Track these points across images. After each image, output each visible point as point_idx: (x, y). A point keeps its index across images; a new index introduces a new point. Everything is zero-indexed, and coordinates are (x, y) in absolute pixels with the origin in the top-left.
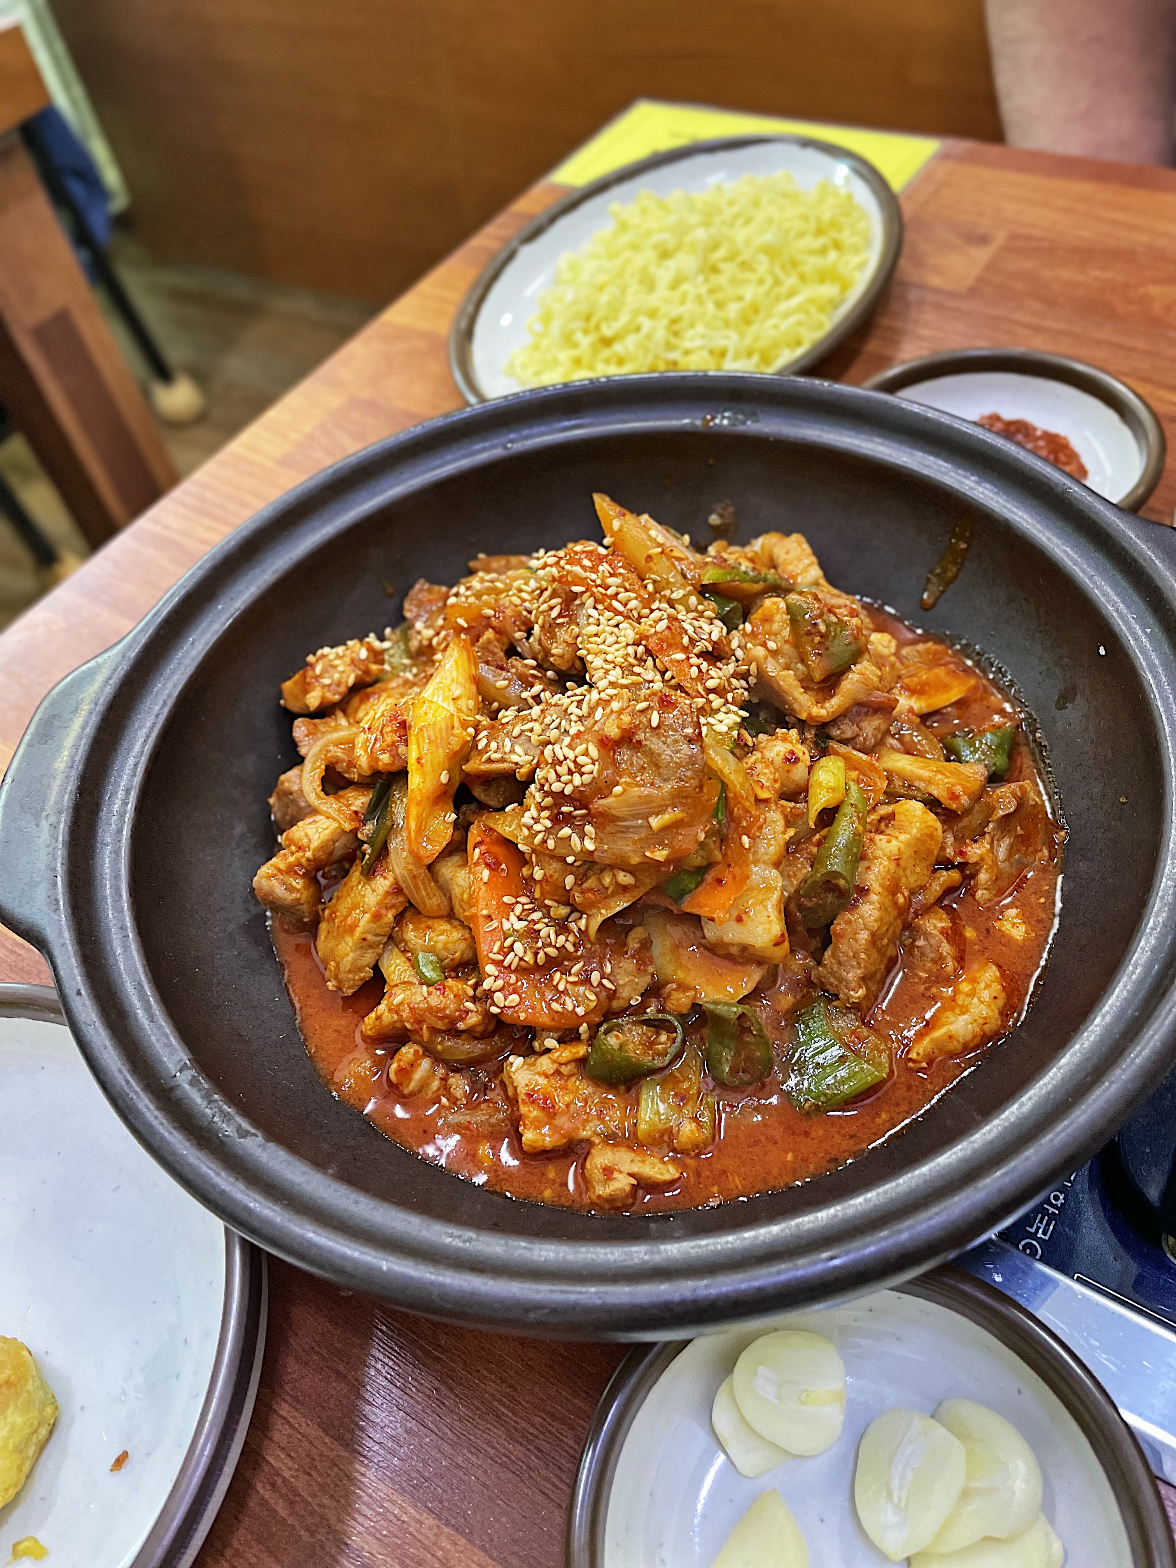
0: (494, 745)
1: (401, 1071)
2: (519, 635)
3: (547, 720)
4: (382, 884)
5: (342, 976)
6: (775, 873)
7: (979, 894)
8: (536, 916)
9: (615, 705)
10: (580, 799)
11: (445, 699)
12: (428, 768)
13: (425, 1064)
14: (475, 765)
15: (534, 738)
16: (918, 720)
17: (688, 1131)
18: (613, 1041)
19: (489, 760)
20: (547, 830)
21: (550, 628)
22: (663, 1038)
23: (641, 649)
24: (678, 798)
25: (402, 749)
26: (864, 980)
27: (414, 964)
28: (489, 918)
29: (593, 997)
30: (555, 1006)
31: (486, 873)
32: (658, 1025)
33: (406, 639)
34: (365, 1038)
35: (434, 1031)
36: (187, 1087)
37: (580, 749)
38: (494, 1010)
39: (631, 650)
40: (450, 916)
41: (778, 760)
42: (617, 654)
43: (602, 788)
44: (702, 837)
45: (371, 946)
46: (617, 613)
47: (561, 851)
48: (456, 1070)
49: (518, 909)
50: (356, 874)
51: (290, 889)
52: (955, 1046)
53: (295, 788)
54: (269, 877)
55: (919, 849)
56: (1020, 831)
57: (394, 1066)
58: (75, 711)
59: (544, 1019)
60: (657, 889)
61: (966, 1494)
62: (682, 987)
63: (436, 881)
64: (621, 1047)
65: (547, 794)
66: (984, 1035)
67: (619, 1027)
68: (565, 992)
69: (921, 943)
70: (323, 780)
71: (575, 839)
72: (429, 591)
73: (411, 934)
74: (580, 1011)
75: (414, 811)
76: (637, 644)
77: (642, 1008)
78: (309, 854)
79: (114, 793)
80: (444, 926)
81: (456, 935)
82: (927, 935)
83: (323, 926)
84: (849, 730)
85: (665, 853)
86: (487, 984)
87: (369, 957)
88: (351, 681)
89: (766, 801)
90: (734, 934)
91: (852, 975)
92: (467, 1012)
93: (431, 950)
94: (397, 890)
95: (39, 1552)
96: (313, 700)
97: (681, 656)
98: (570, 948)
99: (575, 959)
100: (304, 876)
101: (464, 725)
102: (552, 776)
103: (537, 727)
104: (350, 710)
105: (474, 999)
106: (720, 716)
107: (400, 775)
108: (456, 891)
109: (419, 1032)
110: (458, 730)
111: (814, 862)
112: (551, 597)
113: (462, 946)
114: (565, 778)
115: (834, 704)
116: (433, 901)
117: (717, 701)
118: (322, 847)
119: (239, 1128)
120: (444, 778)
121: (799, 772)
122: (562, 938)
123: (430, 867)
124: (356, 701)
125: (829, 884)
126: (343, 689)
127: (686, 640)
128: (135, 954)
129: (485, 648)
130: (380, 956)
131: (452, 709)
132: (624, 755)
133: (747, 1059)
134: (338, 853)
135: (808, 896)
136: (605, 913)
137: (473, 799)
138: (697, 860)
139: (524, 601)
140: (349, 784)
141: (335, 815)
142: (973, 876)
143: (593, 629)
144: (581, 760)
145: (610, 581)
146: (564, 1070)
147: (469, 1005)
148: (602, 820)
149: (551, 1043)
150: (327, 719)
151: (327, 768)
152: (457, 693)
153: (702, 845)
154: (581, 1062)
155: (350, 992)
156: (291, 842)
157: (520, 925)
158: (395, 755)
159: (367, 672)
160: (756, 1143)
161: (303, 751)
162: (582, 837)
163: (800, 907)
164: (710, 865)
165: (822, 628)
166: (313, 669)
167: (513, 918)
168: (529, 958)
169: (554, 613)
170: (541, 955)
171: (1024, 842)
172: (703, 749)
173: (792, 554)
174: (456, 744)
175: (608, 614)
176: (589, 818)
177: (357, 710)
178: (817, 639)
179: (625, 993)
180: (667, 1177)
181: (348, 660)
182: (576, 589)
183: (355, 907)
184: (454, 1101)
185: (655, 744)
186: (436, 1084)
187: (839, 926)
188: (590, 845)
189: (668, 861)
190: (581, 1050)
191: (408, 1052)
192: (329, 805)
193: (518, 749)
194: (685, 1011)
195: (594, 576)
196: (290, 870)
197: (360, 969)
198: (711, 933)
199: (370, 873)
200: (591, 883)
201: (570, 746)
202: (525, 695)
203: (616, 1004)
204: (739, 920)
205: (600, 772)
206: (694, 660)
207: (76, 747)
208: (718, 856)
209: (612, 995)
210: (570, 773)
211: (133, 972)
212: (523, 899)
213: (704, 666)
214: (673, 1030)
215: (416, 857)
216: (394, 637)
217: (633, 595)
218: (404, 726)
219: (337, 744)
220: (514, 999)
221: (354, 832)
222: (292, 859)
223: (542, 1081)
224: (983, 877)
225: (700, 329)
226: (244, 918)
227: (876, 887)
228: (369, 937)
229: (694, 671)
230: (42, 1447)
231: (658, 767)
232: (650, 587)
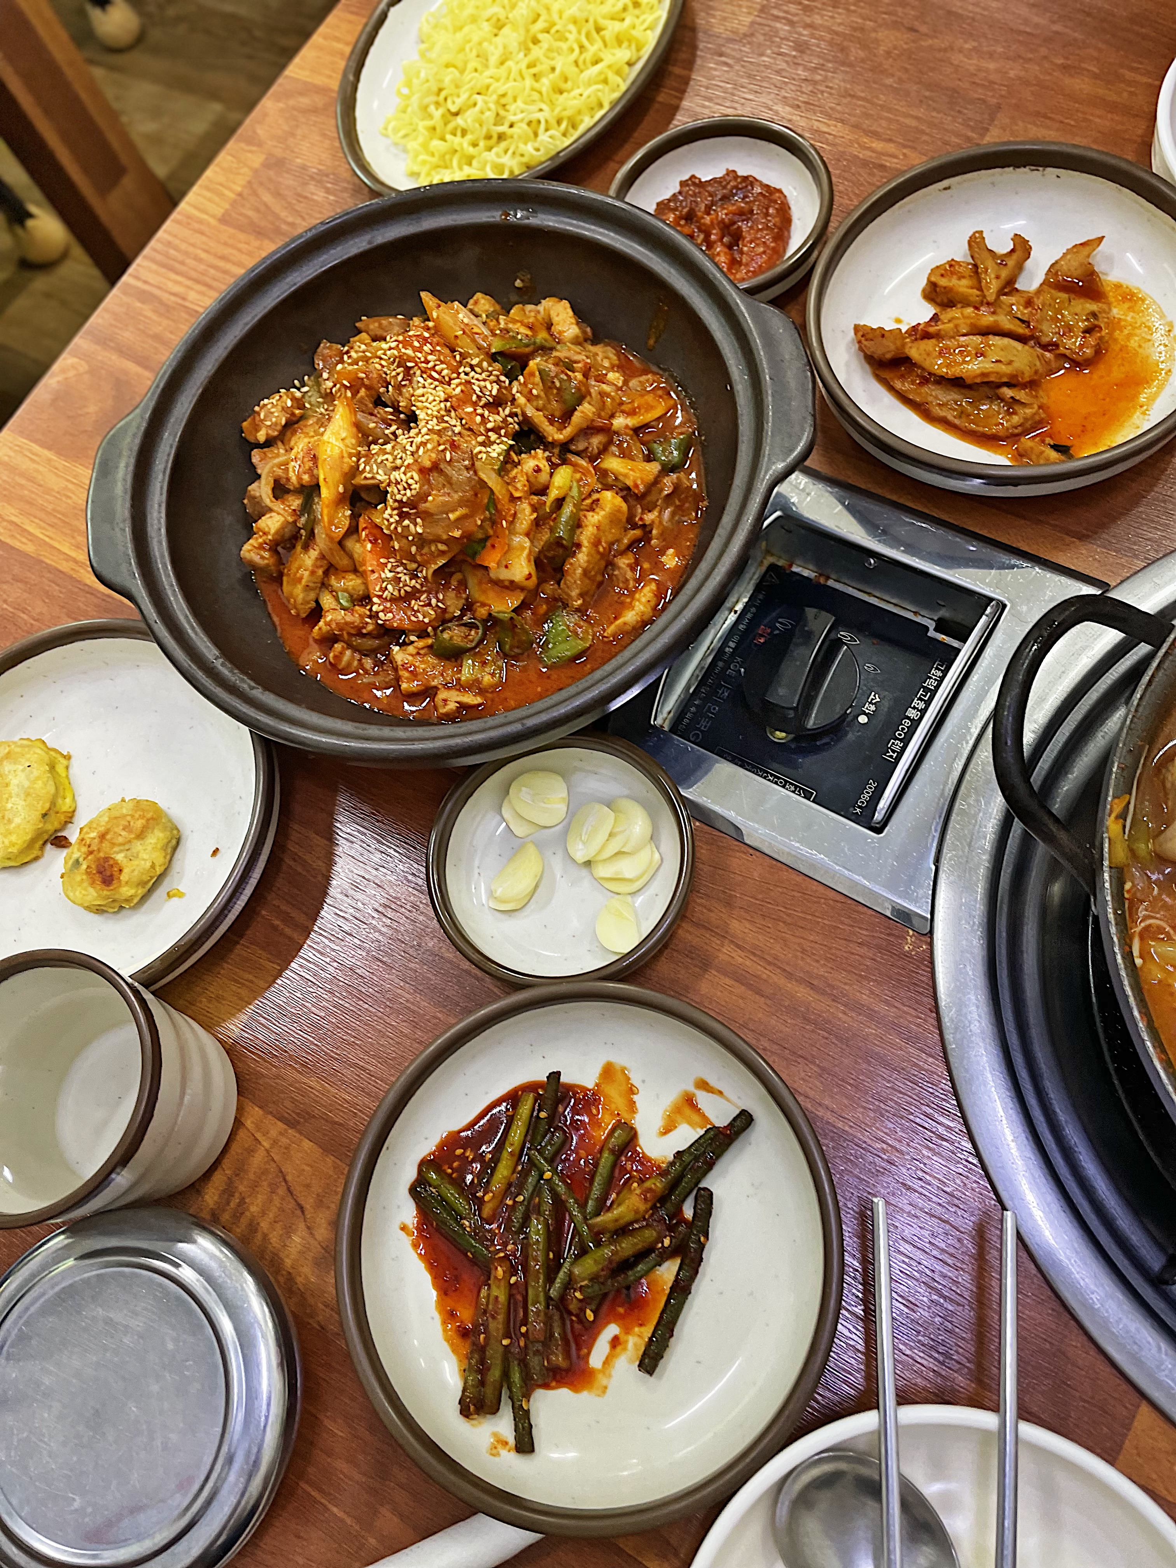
0: (368, 468)
1: (335, 657)
2: (382, 390)
3: (396, 453)
4: (314, 554)
5: (300, 607)
6: (527, 540)
7: (653, 542)
8: (400, 569)
9: (429, 446)
10: (412, 504)
11: (337, 439)
12: (330, 483)
13: (348, 653)
14: (359, 480)
15: (389, 465)
16: (631, 432)
17: (487, 679)
18: (446, 635)
19: (365, 478)
20: (397, 522)
21: (399, 387)
22: (473, 633)
23: (448, 404)
24: (461, 503)
25: (315, 472)
26: (581, 595)
27: (337, 599)
28: (373, 571)
29: (432, 613)
30: (413, 618)
31: (369, 546)
32: (471, 626)
33: (319, 384)
34: (316, 641)
35: (349, 634)
36: (220, 668)
37: (409, 475)
38: (380, 622)
39: (442, 405)
40: (355, 571)
41: (530, 471)
42: (434, 409)
43: (422, 497)
44: (479, 522)
45: (313, 589)
46: (435, 379)
47: (406, 534)
48: (366, 655)
49: (389, 565)
50: (299, 548)
51: (262, 558)
52: (628, 628)
53: (258, 494)
54: (249, 551)
55: (613, 519)
56: (677, 503)
57: (331, 655)
58: (120, 455)
59: (406, 624)
60: (461, 552)
61: (611, 835)
62: (483, 605)
63: (344, 550)
64: (451, 638)
65: (396, 501)
66: (643, 621)
67: (449, 628)
68: (418, 611)
69: (616, 573)
70: (273, 490)
71: (412, 527)
72: (329, 348)
73: (333, 581)
74: (426, 620)
75: (325, 511)
76: (446, 400)
77: (460, 617)
78: (270, 537)
79: (152, 506)
80: (352, 576)
81: (359, 581)
82: (619, 568)
83: (285, 579)
84: (581, 446)
85: (460, 532)
86: (375, 608)
87: (312, 595)
88: (283, 422)
89: (519, 498)
90: (504, 575)
91: (574, 593)
92: (367, 623)
93: (345, 590)
94: (322, 557)
95: (181, 895)
96: (261, 436)
97: (470, 409)
98: (418, 586)
99: (422, 592)
100: (269, 550)
101: (350, 455)
102: (396, 491)
103: (390, 458)
104: (286, 438)
105: (370, 617)
106: (495, 446)
107: (315, 488)
108: (356, 556)
109: (342, 635)
110: (346, 460)
111: (552, 530)
112: (398, 367)
113: (362, 587)
114: (403, 492)
115: (568, 431)
116: (343, 562)
117: (493, 436)
118: (277, 532)
119: (249, 686)
120: (341, 489)
121: (544, 477)
122: (413, 581)
123: (341, 543)
124: (288, 433)
125: (558, 542)
126: (279, 428)
127: (474, 398)
128: (181, 601)
129: (361, 401)
130: (318, 595)
131: (341, 445)
132: (434, 478)
133: (519, 641)
134: (287, 536)
135: (548, 550)
136: (434, 567)
137: (361, 499)
138: (480, 535)
139: (383, 366)
140: (288, 491)
141: (282, 512)
142: (651, 532)
143: (420, 391)
144: (410, 481)
145: (430, 357)
146: (422, 652)
147: (368, 620)
148: (426, 516)
149: (413, 638)
150: (272, 448)
151: (275, 481)
152: (344, 435)
153: (481, 527)
154: (430, 647)
155: (304, 615)
156: (259, 529)
157: (390, 575)
158: (312, 475)
159: (293, 414)
160: (523, 683)
161: (259, 471)
162: (416, 525)
163: (546, 557)
164: (488, 538)
165: (558, 384)
166: (259, 415)
167: (386, 571)
168: (396, 593)
169: (400, 378)
170: (402, 592)
171: (679, 510)
172: (476, 473)
173: (560, 317)
174: (346, 468)
175: (430, 381)
176: (418, 515)
177: (290, 440)
178: (555, 391)
179: (451, 610)
180: (476, 702)
181: (280, 408)
182: (409, 364)
183: (300, 568)
184: (366, 672)
185: (448, 470)
186: (356, 663)
187: (567, 567)
188: (420, 530)
189: (462, 537)
190: (430, 641)
191: (338, 646)
192: (278, 506)
193: (380, 471)
194: (484, 617)
195: (419, 355)
196: (261, 547)
197: (308, 603)
198: (493, 575)
199: (306, 548)
200: (424, 551)
201: (405, 473)
202: (387, 432)
203: (448, 616)
204: (506, 567)
205: (420, 488)
206: (480, 411)
207: (125, 480)
208: (491, 532)
209: (444, 611)
210: (405, 489)
211: (182, 610)
212: (392, 560)
213: (486, 413)
214: (477, 628)
215: (331, 539)
216: (310, 383)
217: (444, 366)
218: (315, 458)
219: (279, 466)
220: (390, 615)
221: (295, 522)
222: (260, 540)
223: (410, 658)
224: (654, 532)
225: (520, 103)
226: (239, 575)
227: (585, 543)
228: (311, 584)
229: (478, 419)
230: (175, 849)
231: (451, 484)
232: (458, 358)
